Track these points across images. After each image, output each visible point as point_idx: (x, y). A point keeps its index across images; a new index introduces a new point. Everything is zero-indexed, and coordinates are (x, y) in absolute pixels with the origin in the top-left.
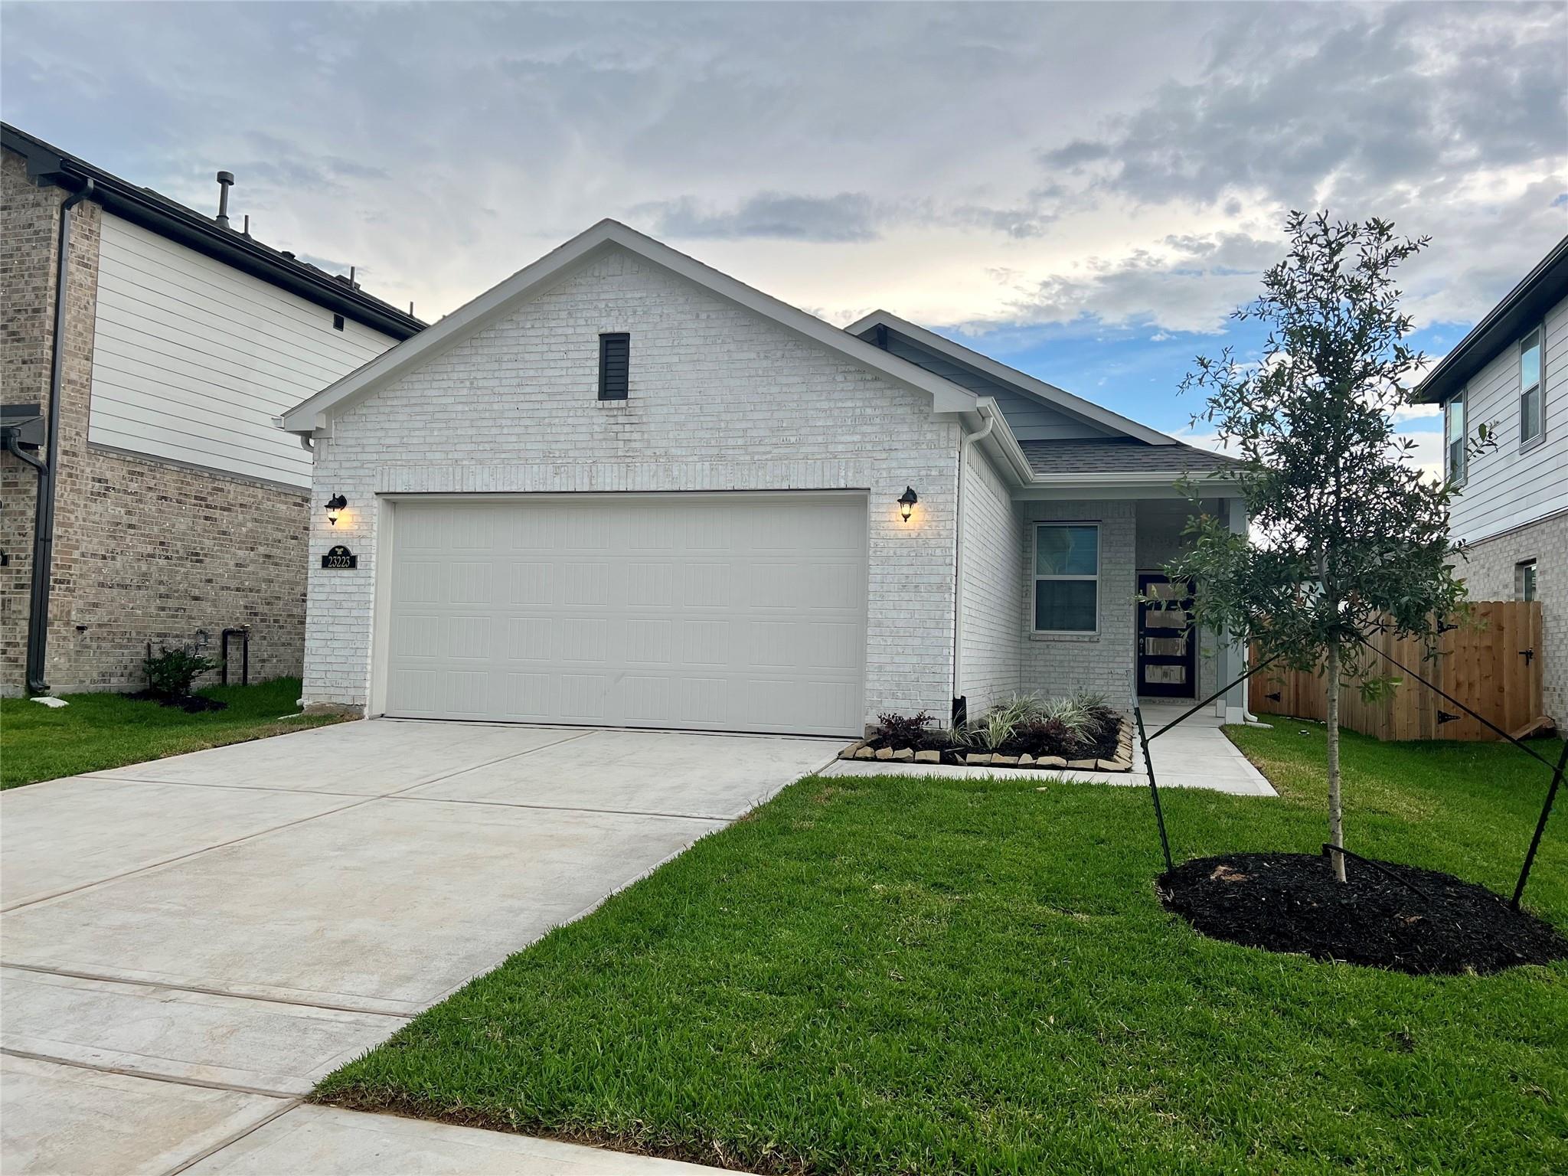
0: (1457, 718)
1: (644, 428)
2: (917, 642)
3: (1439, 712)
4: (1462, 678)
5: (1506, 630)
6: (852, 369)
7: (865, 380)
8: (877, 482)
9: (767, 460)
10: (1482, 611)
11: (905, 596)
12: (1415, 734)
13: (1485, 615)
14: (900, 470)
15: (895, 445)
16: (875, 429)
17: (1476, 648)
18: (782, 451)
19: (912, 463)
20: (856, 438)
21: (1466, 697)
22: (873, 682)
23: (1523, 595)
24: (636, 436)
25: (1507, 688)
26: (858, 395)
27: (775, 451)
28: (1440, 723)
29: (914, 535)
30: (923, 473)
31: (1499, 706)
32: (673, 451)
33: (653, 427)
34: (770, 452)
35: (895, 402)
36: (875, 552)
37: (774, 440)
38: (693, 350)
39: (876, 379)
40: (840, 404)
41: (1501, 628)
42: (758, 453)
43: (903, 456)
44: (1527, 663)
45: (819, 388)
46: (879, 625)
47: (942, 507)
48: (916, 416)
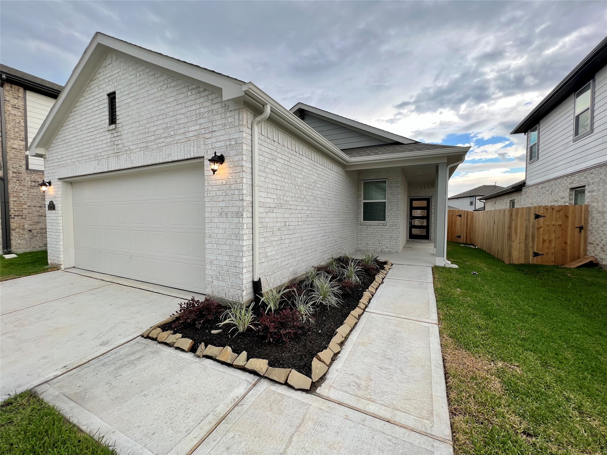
0: (543, 255)
1: (122, 137)
2: (228, 247)
3: (534, 252)
4: (546, 238)
5: (570, 218)
6: (194, 86)
7: (199, 92)
8: (207, 152)
9: (163, 146)
10: (558, 209)
11: (222, 220)
12: (522, 261)
13: (559, 211)
14: (217, 143)
15: (215, 128)
16: (206, 120)
17: (554, 225)
18: (169, 140)
19: (222, 138)
20: (198, 127)
21: (548, 246)
22: (209, 271)
23: (573, 202)
24: (120, 142)
25: (569, 242)
26: (198, 101)
27: (166, 141)
28: (534, 257)
29: (224, 183)
30: (228, 143)
31: (565, 250)
32: (132, 147)
33: (124, 136)
34: (164, 142)
35: (214, 102)
36: (207, 194)
37: (165, 135)
38: (135, 94)
39: (205, 90)
40: (190, 109)
41: (567, 217)
42: (160, 143)
43: (218, 135)
44: (580, 232)
45: (181, 102)
46: (210, 237)
47: (237, 164)
48: (223, 108)
